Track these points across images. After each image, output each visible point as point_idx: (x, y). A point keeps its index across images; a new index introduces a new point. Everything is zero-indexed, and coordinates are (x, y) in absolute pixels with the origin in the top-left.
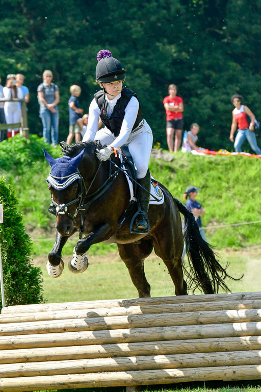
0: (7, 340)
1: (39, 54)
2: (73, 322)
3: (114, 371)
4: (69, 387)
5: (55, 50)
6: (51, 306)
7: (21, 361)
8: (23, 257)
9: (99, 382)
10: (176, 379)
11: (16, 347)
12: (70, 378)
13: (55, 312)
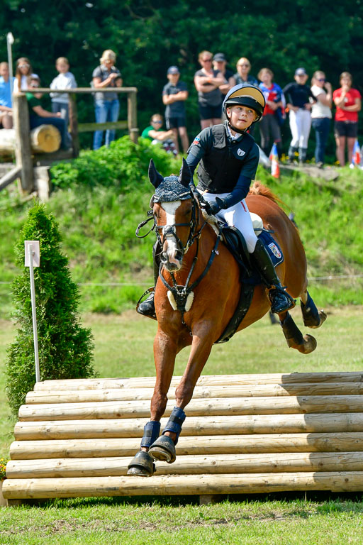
0: (41, 427)
1: (166, 24)
2: (131, 405)
3: (184, 474)
4: (123, 493)
5: (189, 19)
6: (102, 382)
7: (58, 455)
8: (67, 314)
9: (163, 488)
10: (267, 487)
11: (52, 437)
12: (124, 482)
13: (107, 390)
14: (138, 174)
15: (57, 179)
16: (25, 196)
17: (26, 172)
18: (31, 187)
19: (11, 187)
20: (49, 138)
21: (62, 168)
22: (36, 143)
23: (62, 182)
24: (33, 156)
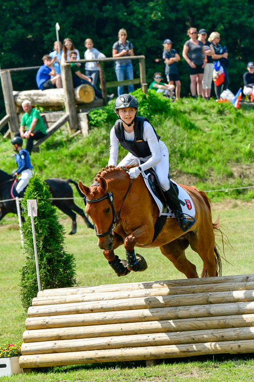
0: (42, 321)
1: (172, 4)
2: (100, 304)
3: (135, 347)
4: (96, 361)
7: (54, 339)
9: (122, 357)
10: (189, 353)
11: (50, 326)
12: (97, 354)
13: (84, 295)
14: (148, 114)
15: (93, 120)
16: (72, 134)
17: (72, 117)
18: (76, 127)
19: (63, 127)
20: (86, 93)
21: (97, 113)
22: (78, 96)
23: (97, 122)
24: (76, 106)
